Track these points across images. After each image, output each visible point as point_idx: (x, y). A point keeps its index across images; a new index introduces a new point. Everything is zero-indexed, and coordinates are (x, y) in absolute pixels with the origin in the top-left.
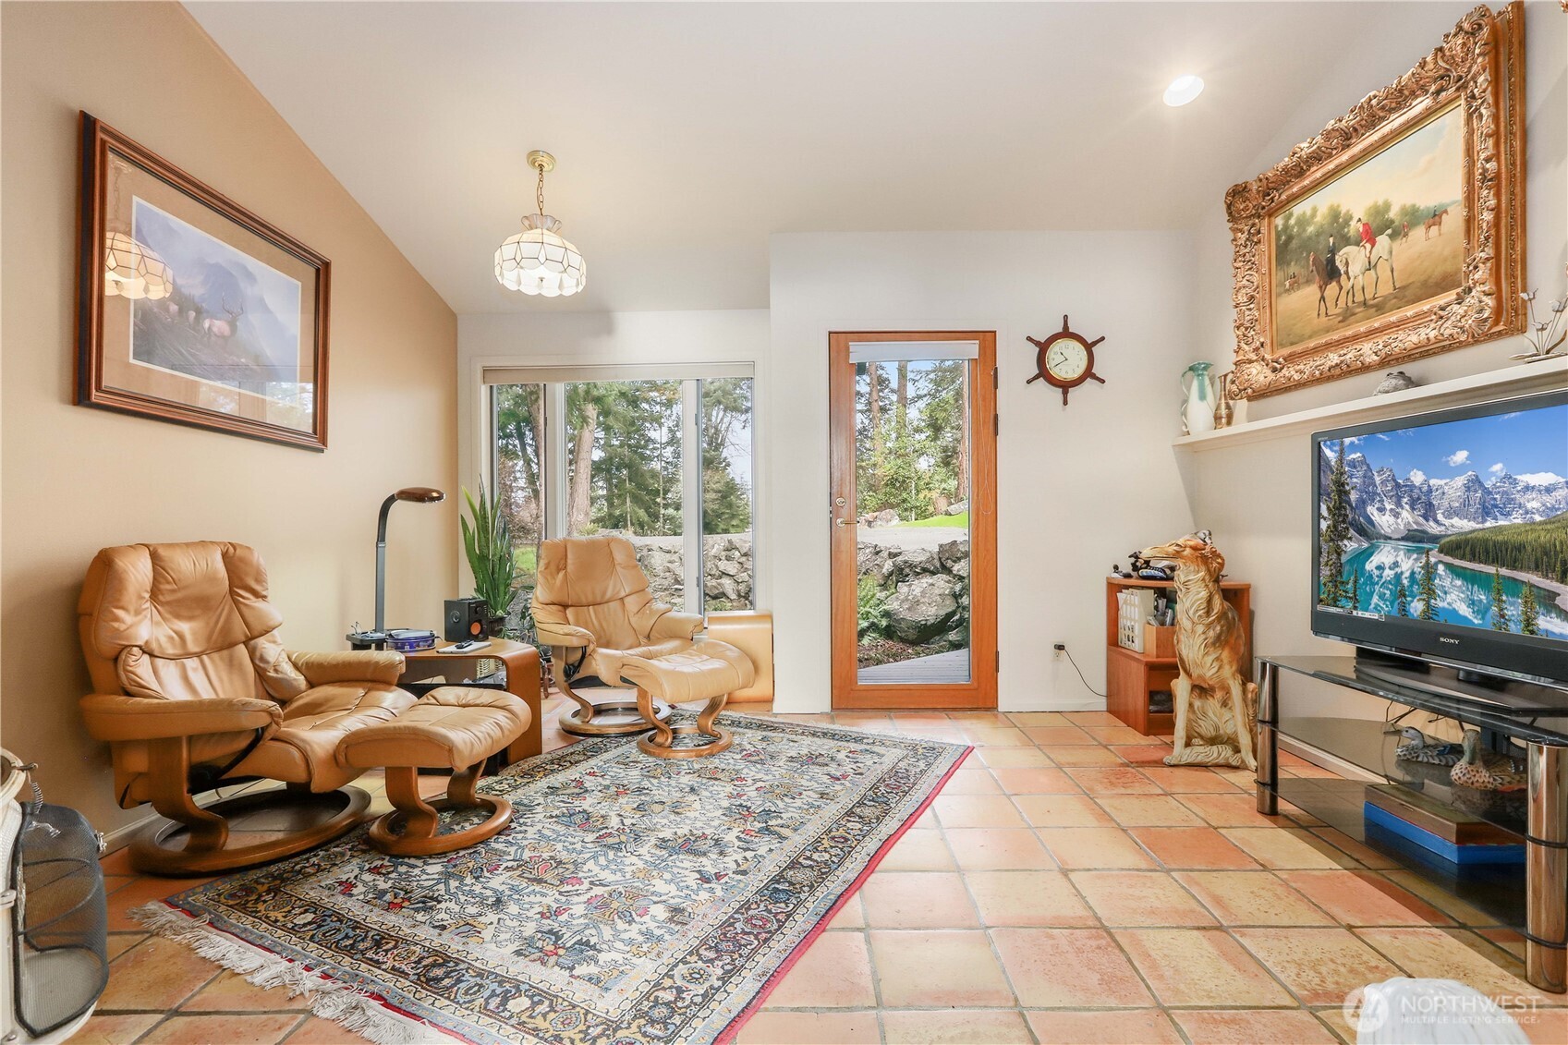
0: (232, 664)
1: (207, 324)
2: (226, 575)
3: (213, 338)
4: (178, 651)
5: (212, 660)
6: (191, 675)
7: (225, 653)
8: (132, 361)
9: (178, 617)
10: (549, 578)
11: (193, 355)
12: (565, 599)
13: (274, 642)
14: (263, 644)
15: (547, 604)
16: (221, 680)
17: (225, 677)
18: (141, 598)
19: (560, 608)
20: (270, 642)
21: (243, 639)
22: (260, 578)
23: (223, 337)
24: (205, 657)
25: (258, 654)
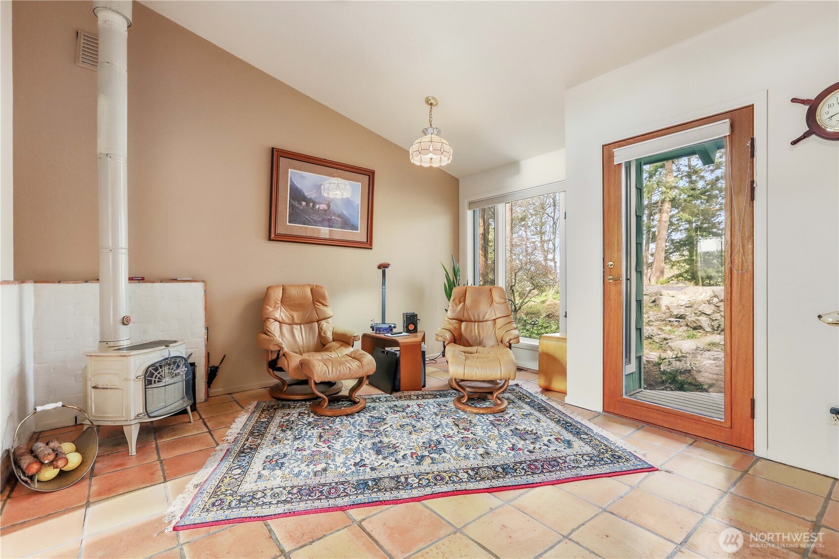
0: (312, 329)
1: (317, 207)
2: (311, 296)
3: (320, 211)
4: (290, 322)
5: (305, 327)
6: (295, 331)
7: (310, 324)
8: (288, 224)
9: (292, 310)
10: (454, 306)
11: (311, 219)
12: (461, 317)
13: (328, 323)
14: (324, 323)
15: (451, 319)
16: (306, 334)
17: (308, 333)
18: (277, 303)
19: (457, 321)
20: (326, 322)
21: (316, 320)
22: (324, 298)
23: (325, 211)
24: (302, 325)
25: (320, 326)
